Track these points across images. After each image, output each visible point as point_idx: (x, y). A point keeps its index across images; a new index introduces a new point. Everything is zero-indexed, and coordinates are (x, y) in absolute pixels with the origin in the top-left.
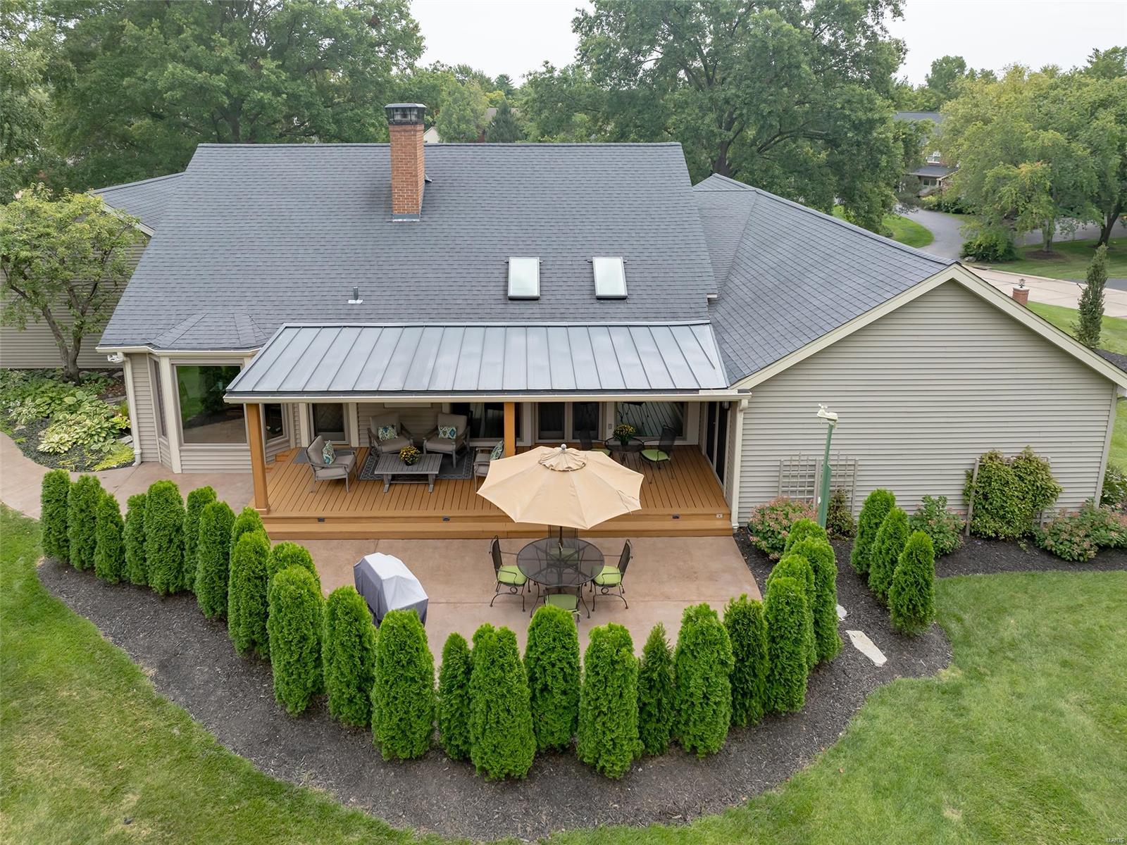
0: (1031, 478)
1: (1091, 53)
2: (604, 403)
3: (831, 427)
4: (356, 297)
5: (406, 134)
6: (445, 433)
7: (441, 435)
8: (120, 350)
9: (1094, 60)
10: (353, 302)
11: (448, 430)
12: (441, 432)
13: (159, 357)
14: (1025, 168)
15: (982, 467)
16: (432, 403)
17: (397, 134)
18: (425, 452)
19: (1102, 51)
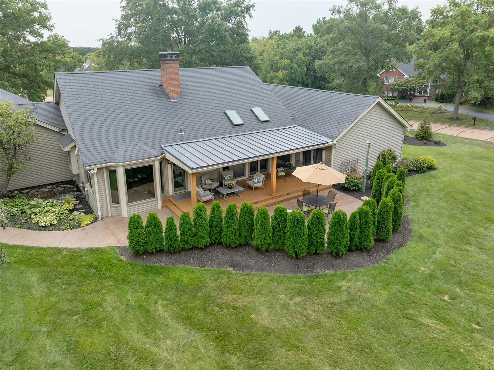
0: (392, 155)
1: (269, 32)
2: (269, 159)
3: (369, 146)
4: (181, 131)
5: (175, 64)
6: (227, 178)
7: (226, 179)
8: (95, 167)
9: (270, 34)
10: (180, 134)
11: (228, 176)
12: (226, 178)
13: (116, 167)
14: (281, 73)
15: (383, 155)
16: (217, 169)
17: (171, 64)
18: (224, 185)
19: (272, 32)
